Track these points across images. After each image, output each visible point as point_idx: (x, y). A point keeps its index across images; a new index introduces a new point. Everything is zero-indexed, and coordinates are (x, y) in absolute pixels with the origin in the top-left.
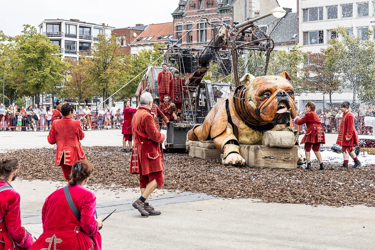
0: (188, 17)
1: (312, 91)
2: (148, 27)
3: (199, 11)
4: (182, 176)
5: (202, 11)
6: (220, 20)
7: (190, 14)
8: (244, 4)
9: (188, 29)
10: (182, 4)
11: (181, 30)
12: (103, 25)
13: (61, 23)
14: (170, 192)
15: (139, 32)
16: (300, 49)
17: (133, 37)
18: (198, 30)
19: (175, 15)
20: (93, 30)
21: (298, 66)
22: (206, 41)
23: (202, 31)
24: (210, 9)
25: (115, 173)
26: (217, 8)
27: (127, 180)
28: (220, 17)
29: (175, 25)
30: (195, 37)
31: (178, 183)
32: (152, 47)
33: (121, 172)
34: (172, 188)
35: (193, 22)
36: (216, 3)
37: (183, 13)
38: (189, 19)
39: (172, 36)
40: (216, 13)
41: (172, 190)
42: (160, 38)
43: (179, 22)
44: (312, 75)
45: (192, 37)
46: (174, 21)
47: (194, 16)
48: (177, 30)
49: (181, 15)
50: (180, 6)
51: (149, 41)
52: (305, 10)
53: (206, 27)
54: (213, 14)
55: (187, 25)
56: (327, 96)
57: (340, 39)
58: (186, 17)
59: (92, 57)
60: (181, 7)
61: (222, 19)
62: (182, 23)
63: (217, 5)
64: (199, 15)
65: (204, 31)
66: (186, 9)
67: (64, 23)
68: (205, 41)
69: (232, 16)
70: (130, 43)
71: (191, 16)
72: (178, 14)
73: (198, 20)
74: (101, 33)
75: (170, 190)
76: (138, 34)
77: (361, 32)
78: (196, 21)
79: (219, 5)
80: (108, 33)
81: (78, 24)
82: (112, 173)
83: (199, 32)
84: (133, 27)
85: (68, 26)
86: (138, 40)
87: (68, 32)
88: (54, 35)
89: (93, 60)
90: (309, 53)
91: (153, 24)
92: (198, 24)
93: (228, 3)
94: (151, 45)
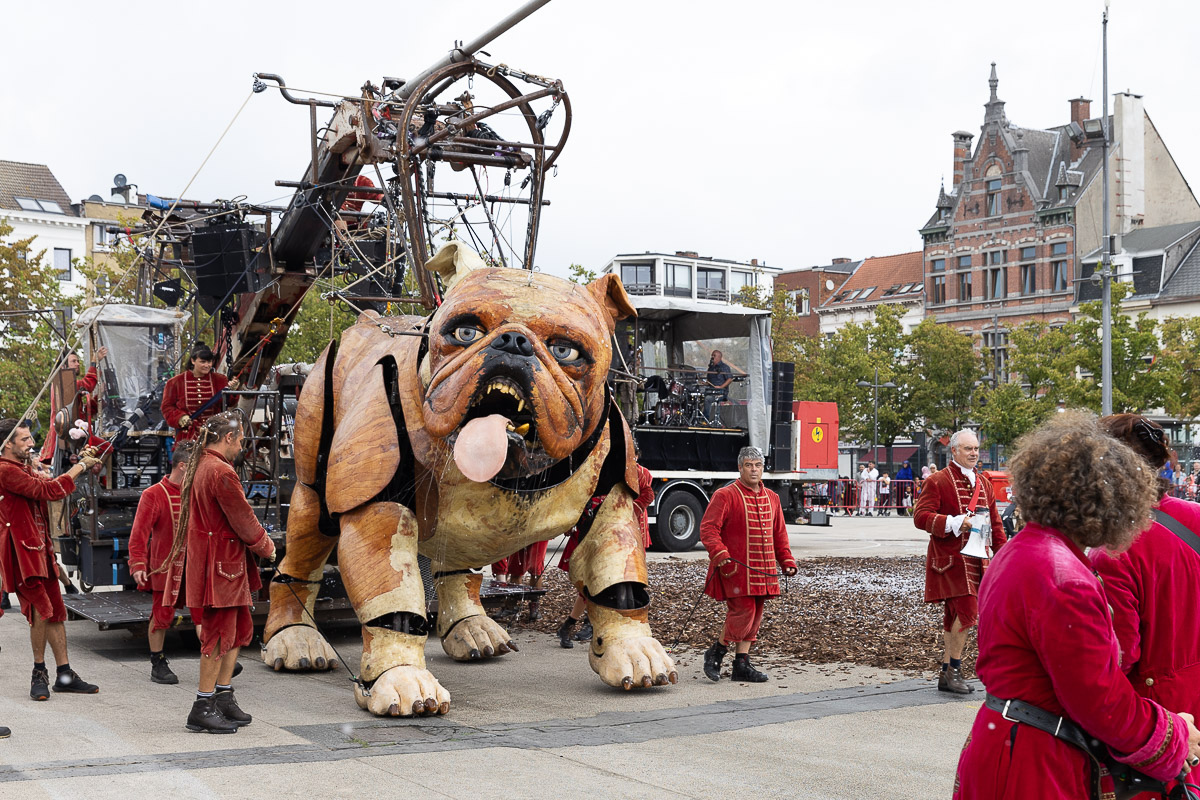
0: (960, 236)
2: (860, 265)
3: (989, 222)
4: (939, 636)
5: (995, 220)
6: (1041, 242)
7: (965, 229)
8: (1102, 199)
9: (959, 267)
10: (946, 204)
11: (944, 270)
12: (754, 262)
13: (654, 260)
14: (910, 675)
15: (838, 279)
17: (826, 290)
18: (985, 268)
19: (928, 232)
20: (729, 275)
22: (1006, 296)
23: (995, 272)
24: (1016, 215)
25: (777, 627)
26: (1033, 212)
27: (806, 645)
28: (1041, 233)
29: (929, 258)
30: (977, 288)
31: (929, 653)
32: (873, 316)
33: (793, 623)
34: (915, 667)
35: (973, 249)
36: (1031, 199)
37: (948, 228)
38: (965, 242)
39: (922, 286)
40: (1032, 225)
41: (913, 671)
42: (891, 292)
43: (940, 251)
45: (970, 286)
46: (925, 248)
47: (977, 234)
48: (933, 271)
49: (943, 233)
50: (940, 209)
51: (865, 300)
53: (1005, 261)
54: (1024, 226)
55: (959, 258)
58: (956, 236)
60: (943, 212)
61: (1048, 238)
62: (947, 252)
63: (1034, 203)
64: (989, 232)
65: (1001, 274)
66: (954, 216)
67: (663, 261)
68: (1002, 295)
69: (1073, 230)
70: (817, 307)
71: (969, 235)
72: (936, 231)
73: (986, 244)
74: (749, 284)
75: (910, 672)
76: (837, 283)
78: (980, 248)
79: (1038, 204)
80: (765, 284)
81: (696, 263)
82: (771, 628)
83: (989, 274)
84: (825, 268)
85: (670, 268)
86: (838, 299)
87: (670, 284)
88: (638, 291)
91: (872, 258)
92: (985, 254)
93: (1060, 198)
94: (869, 309)
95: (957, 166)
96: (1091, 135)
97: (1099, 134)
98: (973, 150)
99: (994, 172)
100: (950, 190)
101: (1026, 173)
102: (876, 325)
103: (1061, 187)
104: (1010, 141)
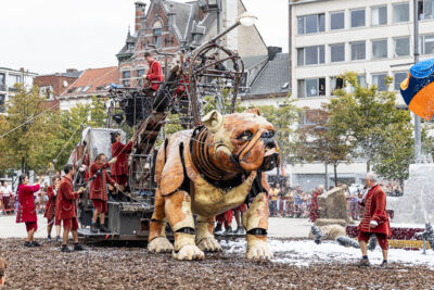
0: (138, 59)
1: (310, 160)
2: (83, 73)
4: (132, 278)
9: (138, 76)
10: (131, 41)
11: (130, 77)
12: (22, 70)
15: (71, 80)
16: (293, 104)
17: (63, 86)
19: (121, 56)
20: (7, 77)
21: (290, 127)
24: (170, 48)
26: (178, 47)
27: (56, 284)
29: (121, 70)
32: (90, 101)
33: (47, 273)
36: (177, 40)
37: (132, 54)
38: (141, 62)
42: (99, 88)
43: (127, 67)
44: (310, 139)
46: (119, 65)
48: (124, 77)
49: (130, 57)
50: (128, 44)
51: (85, 92)
52: (300, 50)
55: (138, 71)
56: (331, 168)
57: (348, 89)
58: (136, 59)
59: (7, 114)
60: (130, 45)
62: (131, 67)
63: (179, 42)
66: (136, 48)
70: (58, 95)
72: (125, 56)
74: (19, 82)
76: (70, 83)
77: (376, 80)
79: (181, 43)
80: (28, 82)
82: (35, 275)
84: (63, 74)
86: (70, 91)
89: (8, 119)
90: (306, 108)
91: (90, 69)
93: (193, 41)
94: (89, 97)
95: (137, 20)
96: (211, 6)
97: (216, 6)
98: (146, 12)
99: (157, 25)
100: (133, 33)
101: (175, 26)
102: (92, 107)
103: (194, 34)
104: (167, 9)
